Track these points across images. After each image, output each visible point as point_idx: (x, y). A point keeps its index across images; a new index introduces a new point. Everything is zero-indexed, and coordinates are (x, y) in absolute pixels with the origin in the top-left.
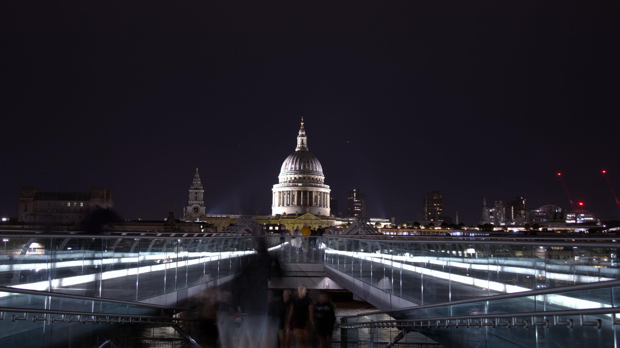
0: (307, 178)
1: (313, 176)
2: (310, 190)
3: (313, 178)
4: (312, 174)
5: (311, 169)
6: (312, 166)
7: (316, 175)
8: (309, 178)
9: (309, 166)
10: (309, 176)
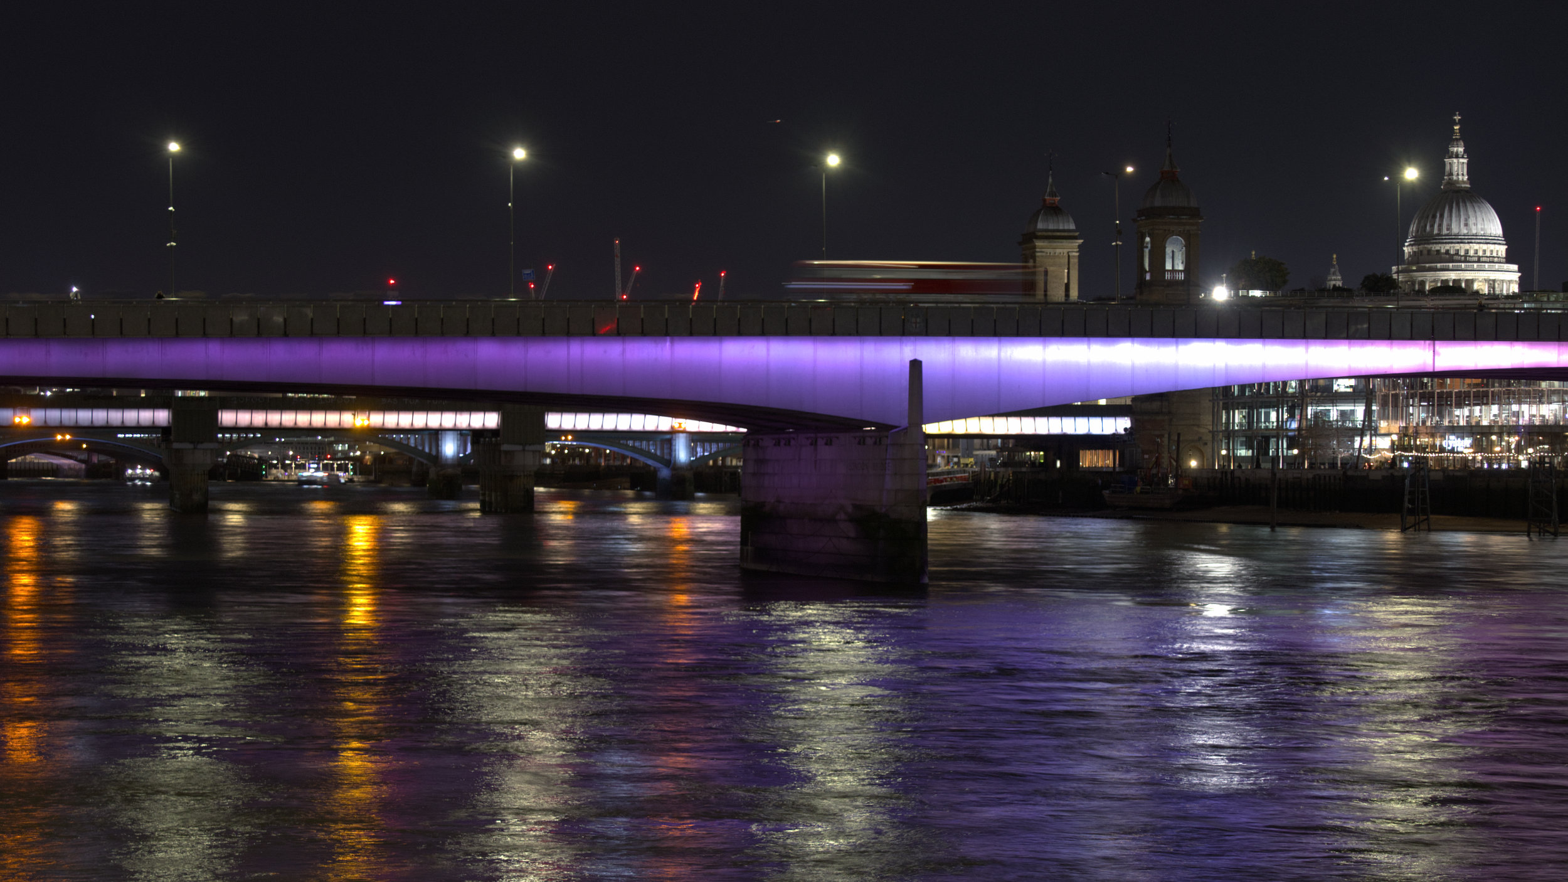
0: (1425, 252)
1: (1437, 247)
2: (1420, 279)
3: (1438, 251)
4: (1436, 243)
5: (1436, 232)
6: (1440, 225)
7: (1446, 243)
8: (1429, 251)
9: (1432, 226)
10: (1429, 246)
